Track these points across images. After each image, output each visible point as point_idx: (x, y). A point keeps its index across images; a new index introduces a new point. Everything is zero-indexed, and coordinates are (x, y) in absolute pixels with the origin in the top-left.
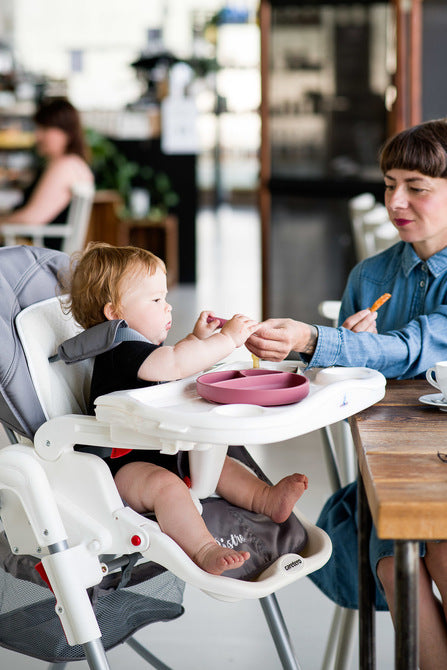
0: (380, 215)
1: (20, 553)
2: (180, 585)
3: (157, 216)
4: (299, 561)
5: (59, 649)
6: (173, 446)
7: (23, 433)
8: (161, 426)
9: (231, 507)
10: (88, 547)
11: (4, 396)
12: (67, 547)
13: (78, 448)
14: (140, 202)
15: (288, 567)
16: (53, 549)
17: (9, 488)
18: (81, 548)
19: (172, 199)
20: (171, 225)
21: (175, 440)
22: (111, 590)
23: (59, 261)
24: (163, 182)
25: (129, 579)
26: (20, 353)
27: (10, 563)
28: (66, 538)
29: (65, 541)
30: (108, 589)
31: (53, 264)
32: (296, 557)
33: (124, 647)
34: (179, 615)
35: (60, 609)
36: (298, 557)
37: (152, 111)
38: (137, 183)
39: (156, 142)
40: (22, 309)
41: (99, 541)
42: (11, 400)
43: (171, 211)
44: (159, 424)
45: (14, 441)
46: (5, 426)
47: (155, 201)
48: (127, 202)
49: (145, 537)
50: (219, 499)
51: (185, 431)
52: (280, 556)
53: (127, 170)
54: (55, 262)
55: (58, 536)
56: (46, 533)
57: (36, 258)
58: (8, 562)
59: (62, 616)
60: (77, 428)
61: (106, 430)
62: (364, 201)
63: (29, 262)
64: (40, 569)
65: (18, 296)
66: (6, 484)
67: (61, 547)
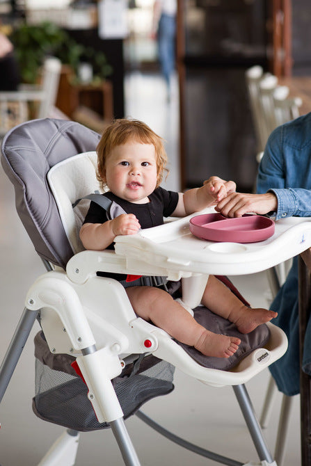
0: (270, 82)
1: (57, 352)
2: (171, 369)
3: (98, 83)
4: (267, 354)
5: (87, 421)
6: (177, 275)
7: (56, 263)
8: (169, 260)
9: (212, 315)
10: (111, 349)
11: (42, 236)
12: (96, 350)
13: (100, 274)
14: (86, 73)
15: (260, 359)
16: (85, 352)
17: (49, 306)
18: (106, 350)
19: (108, 70)
20: (107, 88)
21: (179, 270)
22: (125, 377)
23: (75, 129)
24: (101, 58)
25: (138, 369)
26: (53, 203)
27: (47, 358)
28: (94, 343)
29: (94, 346)
30: (123, 377)
31: (70, 132)
32: (263, 351)
33: (134, 418)
34: (171, 390)
35: (91, 396)
36: (267, 351)
37: (92, 10)
38: (83, 59)
39: (95, 30)
40: (51, 167)
41: (120, 345)
42: (47, 239)
43: (108, 78)
44: (167, 258)
45: (50, 269)
46: (42, 259)
47: (96, 71)
48: (76, 72)
49: (155, 342)
50: (202, 307)
51: (187, 264)
52: (253, 350)
53: (76, 51)
54: (72, 130)
55: (89, 342)
56: (80, 339)
57: (58, 128)
58: (46, 356)
59: (93, 401)
60: (100, 259)
61: (122, 261)
62: (255, 72)
63: (53, 131)
64: (76, 366)
65: (47, 158)
66: (47, 303)
67: (91, 350)
